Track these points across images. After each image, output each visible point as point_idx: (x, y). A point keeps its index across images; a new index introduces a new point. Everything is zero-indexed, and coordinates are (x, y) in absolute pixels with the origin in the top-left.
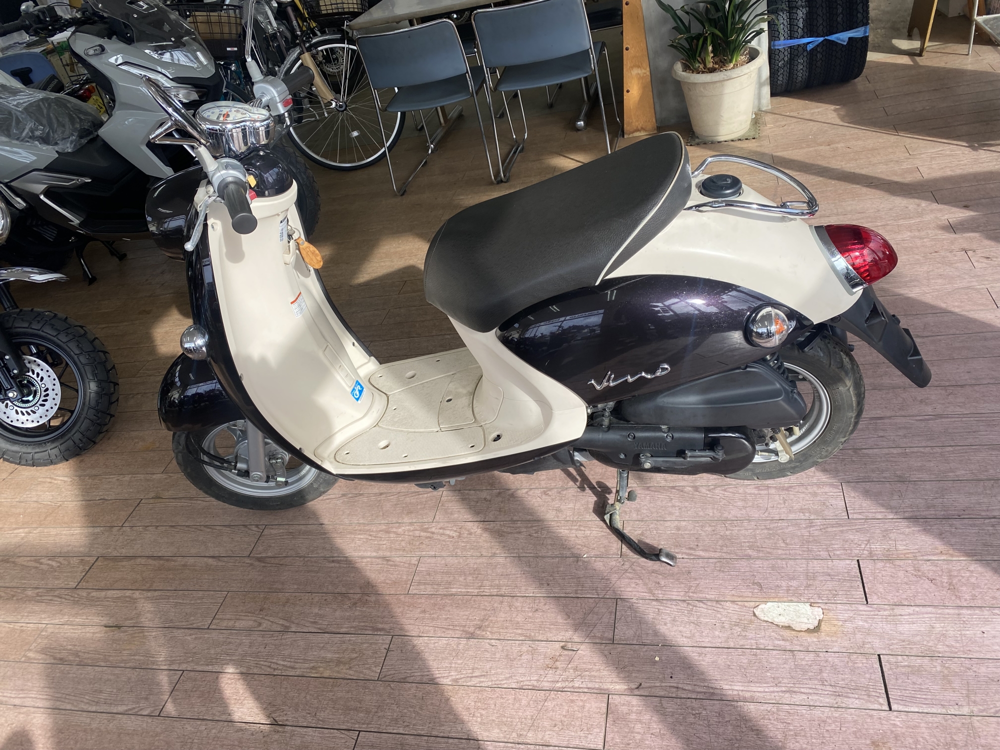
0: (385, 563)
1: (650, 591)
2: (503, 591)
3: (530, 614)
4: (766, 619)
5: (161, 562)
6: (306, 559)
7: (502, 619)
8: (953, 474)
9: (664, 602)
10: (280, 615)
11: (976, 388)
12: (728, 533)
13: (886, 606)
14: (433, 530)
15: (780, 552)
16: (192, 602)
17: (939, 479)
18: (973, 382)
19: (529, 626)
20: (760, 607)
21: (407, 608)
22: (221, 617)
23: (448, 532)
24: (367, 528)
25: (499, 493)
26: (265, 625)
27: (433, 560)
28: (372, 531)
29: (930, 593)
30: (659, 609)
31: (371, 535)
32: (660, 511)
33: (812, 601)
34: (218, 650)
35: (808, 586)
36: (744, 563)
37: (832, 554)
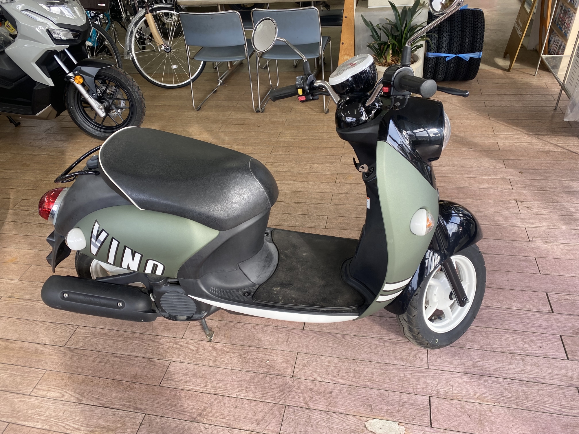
0: (149, 362)
1: (306, 403)
2: (219, 391)
3: (232, 410)
4: (372, 430)
5: (7, 343)
6: (100, 353)
7: (215, 411)
8: (491, 346)
9: (314, 411)
10: (77, 391)
11: (511, 291)
12: (357, 368)
13: (441, 430)
14: (182, 344)
15: (386, 385)
16: (22, 375)
17: (482, 349)
18: (510, 287)
19: (230, 418)
20: (369, 421)
21: (157, 396)
22: (39, 387)
23: (190, 347)
24: (141, 336)
25: (226, 324)
26: (66, 397)
27: (179, 364)
28: (144, 339)
29: (468, 424)
30: (310, 416)
31: (143, 342)
32: (320, 348)
33: (400, 421)
34: (34, 411)
35: (399, 411)
36: (364, 390)
37: (415, 391)
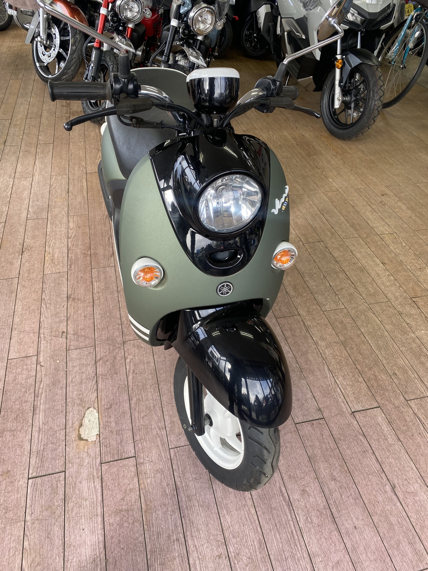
0: (109, 255)
1: (100, 359)
2: (96, 302)
3: (83, 315)
4: (86, 414)
7: (79, 306)
9: (95, 366)
10: (77, 233)
12: (148, 386)
13: (100, 474)
15: (137, 415)
16: (82, 206)
17: (218, 503)
18: (343, 531)
19: (76, 316)
20: (95, 410)
21: (84, 271)
22: (75, 217)
26: (71, 231)
27: (113, 271)
29: (113, 498)
30: (89, 365)
32: (161, 352)
33: (101, 435)
34: (58, 223)
35: (112, 432)
36: (126, 397)
37: (138, 442)
